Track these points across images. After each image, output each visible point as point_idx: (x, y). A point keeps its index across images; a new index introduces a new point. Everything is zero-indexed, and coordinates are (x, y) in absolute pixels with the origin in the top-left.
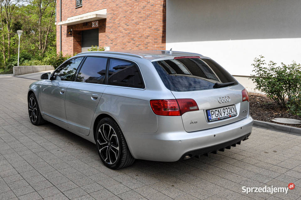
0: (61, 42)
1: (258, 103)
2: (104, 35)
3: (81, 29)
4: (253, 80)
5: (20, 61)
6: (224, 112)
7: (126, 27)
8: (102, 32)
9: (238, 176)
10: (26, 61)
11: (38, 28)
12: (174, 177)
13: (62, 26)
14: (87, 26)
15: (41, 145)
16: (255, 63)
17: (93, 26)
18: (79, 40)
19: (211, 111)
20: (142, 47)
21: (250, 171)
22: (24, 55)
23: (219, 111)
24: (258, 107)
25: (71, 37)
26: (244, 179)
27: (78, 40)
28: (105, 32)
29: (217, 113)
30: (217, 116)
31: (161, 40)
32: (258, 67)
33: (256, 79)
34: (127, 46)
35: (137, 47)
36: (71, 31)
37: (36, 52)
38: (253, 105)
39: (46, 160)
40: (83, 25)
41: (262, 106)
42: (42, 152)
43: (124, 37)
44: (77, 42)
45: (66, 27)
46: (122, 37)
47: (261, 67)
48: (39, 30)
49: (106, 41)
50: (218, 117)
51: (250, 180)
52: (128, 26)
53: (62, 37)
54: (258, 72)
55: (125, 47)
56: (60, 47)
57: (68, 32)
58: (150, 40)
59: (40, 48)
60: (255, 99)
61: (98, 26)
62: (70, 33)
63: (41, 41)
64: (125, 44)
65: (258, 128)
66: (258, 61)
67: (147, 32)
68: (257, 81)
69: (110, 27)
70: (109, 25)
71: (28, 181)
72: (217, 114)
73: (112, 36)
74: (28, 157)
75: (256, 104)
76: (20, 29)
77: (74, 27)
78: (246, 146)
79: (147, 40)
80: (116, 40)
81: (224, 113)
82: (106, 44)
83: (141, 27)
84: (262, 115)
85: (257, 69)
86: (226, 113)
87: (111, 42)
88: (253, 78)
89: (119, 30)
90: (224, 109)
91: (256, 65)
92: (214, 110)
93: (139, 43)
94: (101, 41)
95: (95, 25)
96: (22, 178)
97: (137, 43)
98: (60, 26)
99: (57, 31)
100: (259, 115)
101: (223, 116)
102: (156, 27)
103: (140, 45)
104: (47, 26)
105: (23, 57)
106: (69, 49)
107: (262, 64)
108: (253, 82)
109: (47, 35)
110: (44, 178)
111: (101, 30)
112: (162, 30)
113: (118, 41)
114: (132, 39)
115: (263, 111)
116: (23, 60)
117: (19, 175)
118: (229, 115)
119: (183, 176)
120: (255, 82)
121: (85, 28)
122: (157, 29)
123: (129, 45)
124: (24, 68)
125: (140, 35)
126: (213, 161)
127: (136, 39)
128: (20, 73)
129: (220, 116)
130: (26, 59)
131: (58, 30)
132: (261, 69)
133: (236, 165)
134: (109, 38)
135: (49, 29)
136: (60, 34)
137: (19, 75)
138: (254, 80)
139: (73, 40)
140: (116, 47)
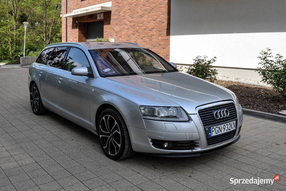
0: (67, 33)
1: (263, 95)
2: (109, 27)
3: (86, 21)
4: (259, 72)
5: (25, 52)
7: (131, 19)
8: (106, 25)
9: (253, 167)
10: (31, 52)
11: (43, 20)
12: (190, 167)
13: (68, 18)
14: (92, 18)
15: (55, 134)
16: (261, 56)
17: (98, 18)
18: (84, 32)
20: (146, 39)
21: (265, 163)
22: (30, 46)
24: (264, 99)
25: (77, 28)
26: (260, 170)
27: (82, 32)
28: (110, 24)
31: (166, 32)
32: (265, 60)
33: (262, 72)
34: (132, 38)
35: (142, 39)
36: (76, 23)
37: (41, 43)
38: (258, 97)
39: (61, 149)
40: (88, 18)
41: (267, 99)
42: (57, 141)
43: (129, 29)
44: (82, 33)
45: (71, 19)
46: (127, 29)
47: (268, 60)
48: (44, 22)
49: (111, 33)
51: (265, 172)
52: (132, 18)
53: (67, 28)
54: (264, 65)
55: (130, 39)
56: (65, 38)
57: (73, 24)
58: (154, 32)
59: (45, 40)
60: (259, 92)
61: (103, 18)
62: (75, 25)
63: (46, 33)
64: (130, 36)
65: (266, 119)
66: (265, 53)
67: (152, 25)
68: (264, 74)
69: (115, 20)
70: (114, 18)
71: (46, 170)
73: (117, 28)
74: (44, 146)
75: (261, 96)
76: (26, 21)
77: (79, 19)
78: (256, 137)
79: (151, 33)
80: (121, 32)
82: (111, 36)
83: (145, 19)
84: (268, 107)
85: (263, 62)
87: (116, 34)
88: (259, 71)
89: (124, 22)
91: (262, 58)
93: (143, 36)
94: (106, 33)
95: (100, 17)
96: (40, 167)
97: (142, 35)
98: (65, 18)
99: (62, 22)
100: (265, 107)
102: (160, 20)
103: (144, 37)
104: (52, 18)
105: (28, 48)
106: (74, 40)
107: (269, 56)
108: (260, 74)
109: (52, 27)
110: (62, 167)
111: (106, 23)
112: (167, 22)
113: (123, 33)
114: (137, 31)
115: (268, 103)
116: (29, 51)
117: (36, 164)
119: (198, 167)
120: (262, 74)
121: (90, 20)
122: (161, 21)
123: (133, 37)
124: (30, 59)
125: (145, 28)
126: (226, 152)
127: (141, 31)
128: (27, 63)
130: (31, 50)
131: (64, 22)
132: (268, 62)
133: (250, 157)
134: (114, 30)
135: (53, 21)
136: (65, 26)
137: (26, 65)
138: (261, 73)
139: (78, 32)
140: (121, 39)
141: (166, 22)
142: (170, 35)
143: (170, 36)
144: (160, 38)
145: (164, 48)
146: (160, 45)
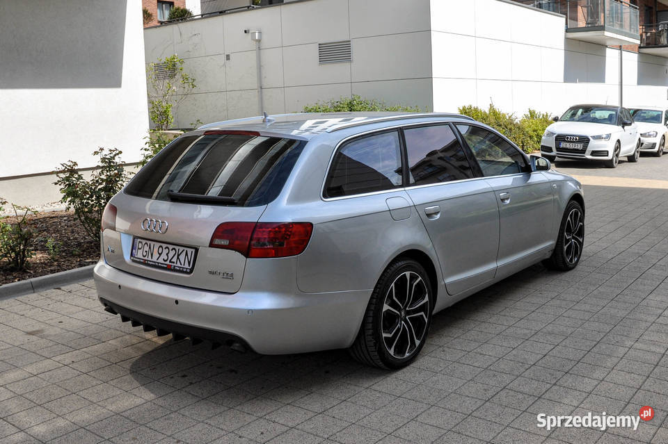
6: (160, 252)
19: (139, 242)
23: (150, 248)
29: (146, 248)
30: (145, 254)
50: (146, 258)
72: (146, 252)
81: (160, 254)
86: (164, 256)
90: (161, 246)
92: (144, 242)
101: (155, 259)
118: (168, 263)
129: (150, 259)
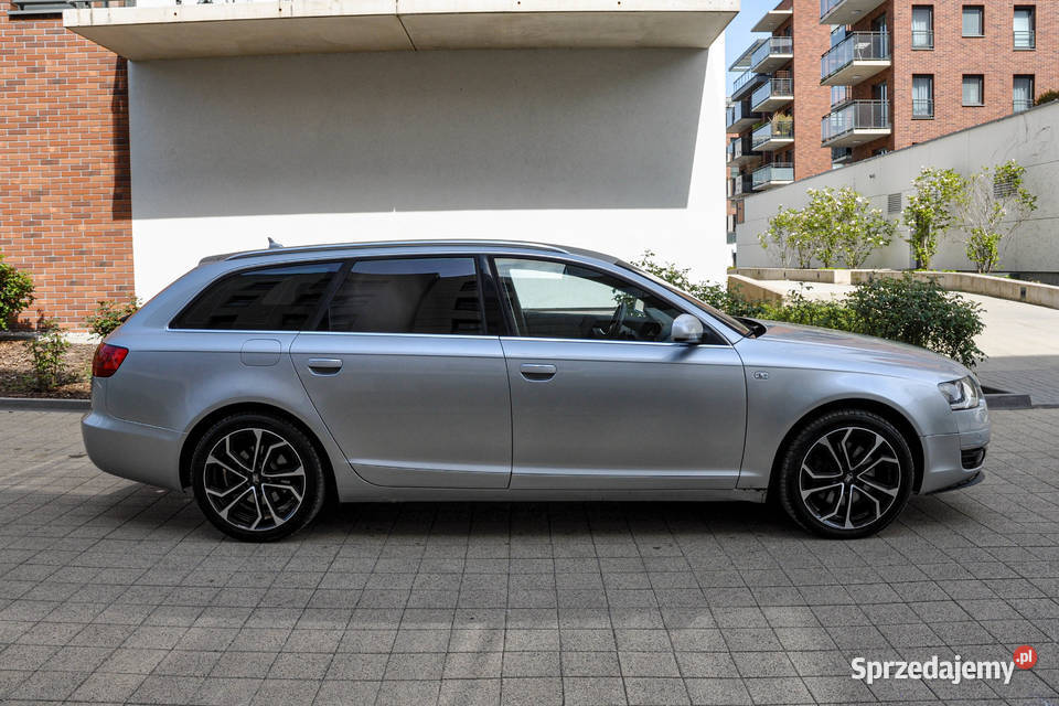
58: (49, 206)
67: (34, 178)
79: (34, 209)
102: (78, 161)
122: (84, 168)
141: (108, 172)
142: (130, 218)
143: (134, 221)
144: (82, 227)
145: (102, 264)
146: (82, 253)
